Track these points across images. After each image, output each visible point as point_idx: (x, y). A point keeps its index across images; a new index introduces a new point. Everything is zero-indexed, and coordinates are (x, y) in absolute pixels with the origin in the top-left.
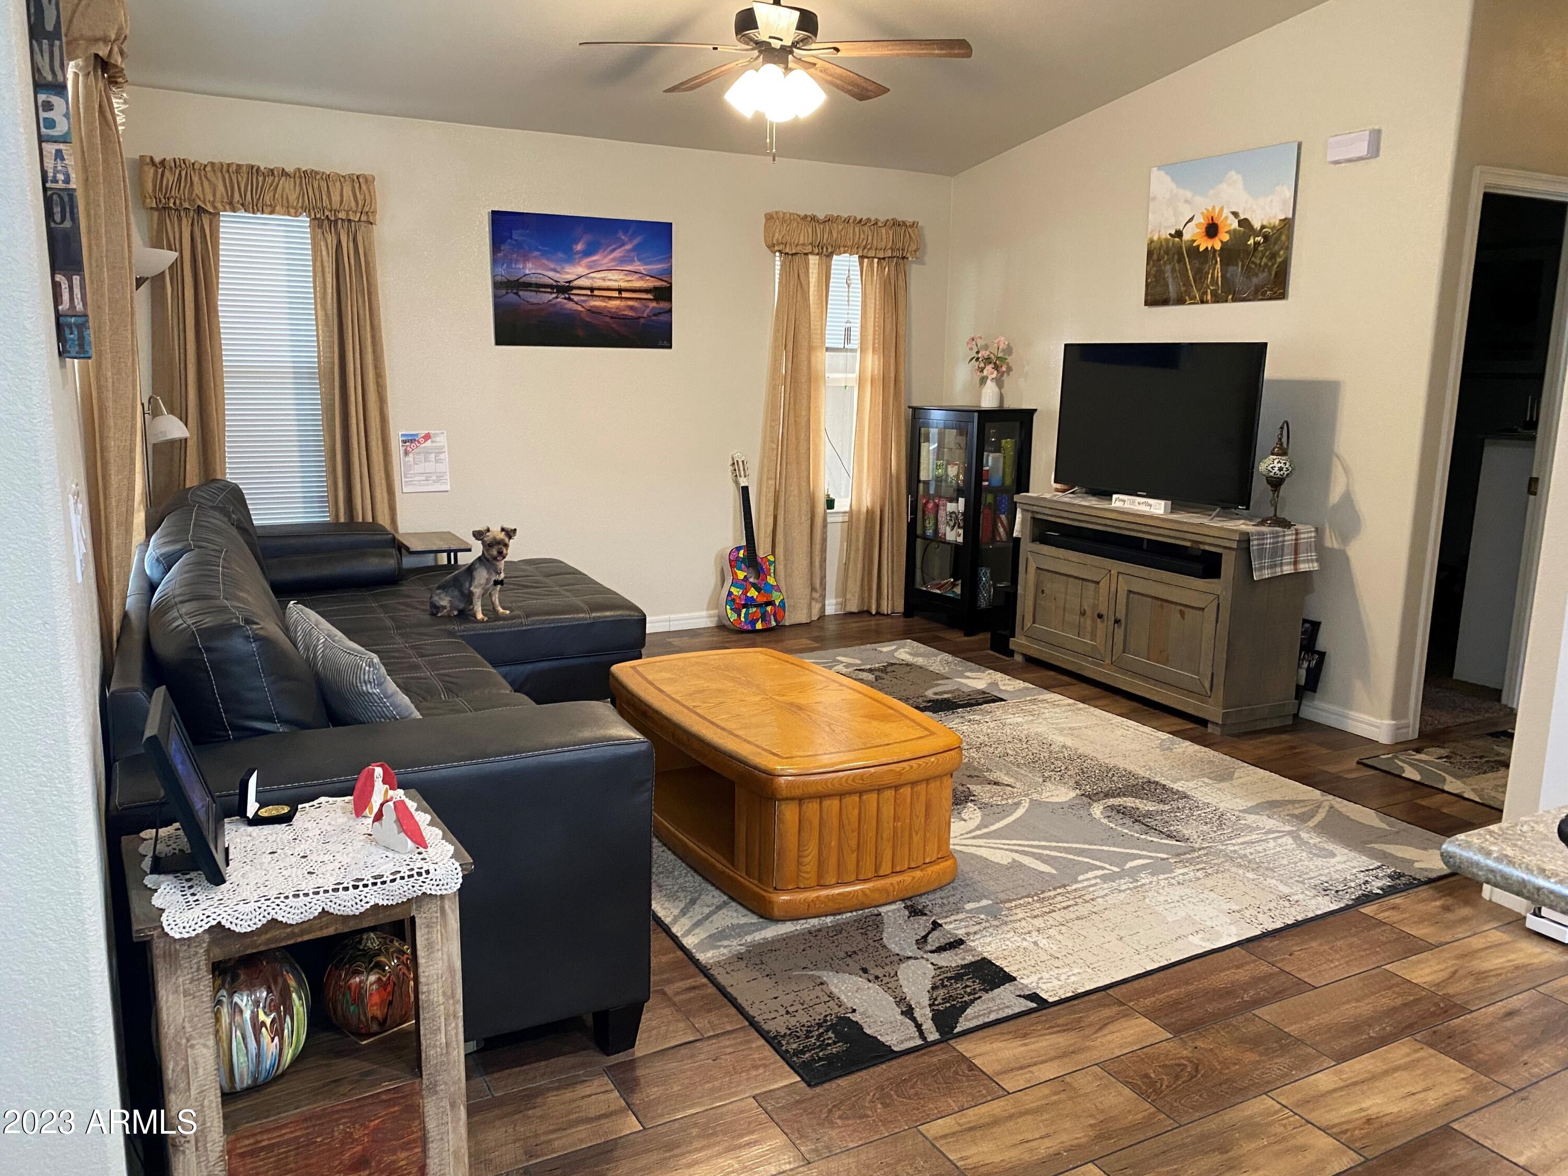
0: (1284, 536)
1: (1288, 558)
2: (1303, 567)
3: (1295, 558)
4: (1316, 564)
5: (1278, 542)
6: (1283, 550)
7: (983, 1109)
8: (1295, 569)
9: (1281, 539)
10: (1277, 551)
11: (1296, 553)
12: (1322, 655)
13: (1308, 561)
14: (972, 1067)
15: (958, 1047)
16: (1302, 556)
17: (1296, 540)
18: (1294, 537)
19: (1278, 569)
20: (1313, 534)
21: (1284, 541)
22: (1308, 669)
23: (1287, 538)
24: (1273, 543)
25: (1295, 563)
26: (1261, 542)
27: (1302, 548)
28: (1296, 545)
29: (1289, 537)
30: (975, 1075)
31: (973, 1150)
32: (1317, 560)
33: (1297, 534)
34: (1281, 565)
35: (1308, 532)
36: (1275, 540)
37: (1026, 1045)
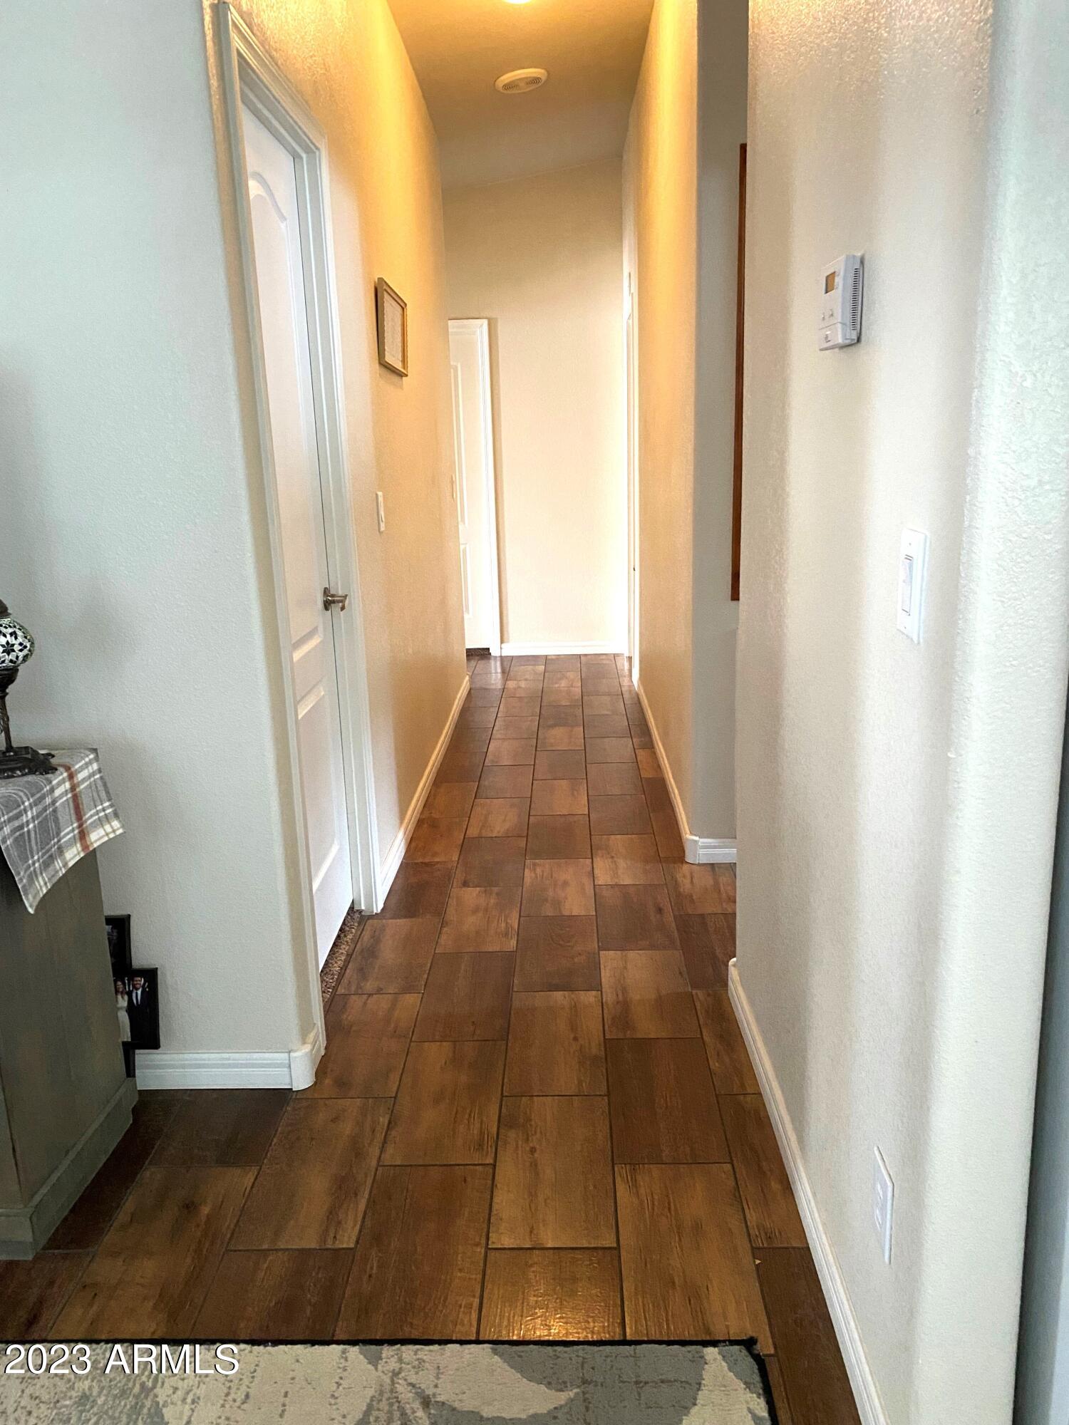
0: (52, 790)
1: (69, 831)
2: (97, 837)
3: (80, 826)
4: (116, 824)
5: (45, 809)
6: (56, 820)
8: (85, 847)
9: (48, 800)
10: (48, 827)
11: (79, 815)
12: (151, 975)
13: (100, 823)
16: (90, 816)
17: (73, 788)
18: (67, 785)
19: (58, 863)
20: (95, 766)
21: (54, 802)
22: (131, 1009)
23: (57, 792)
24: (38, 816)
25: (83, 835)
26: (16, 823)
27: (85, 800)
28: (76, 798)
29: (60, 786)
32: (116, 815)
33: (71, 777)
34: (61, 851)
35: (87, 765)
36: (40, 807)
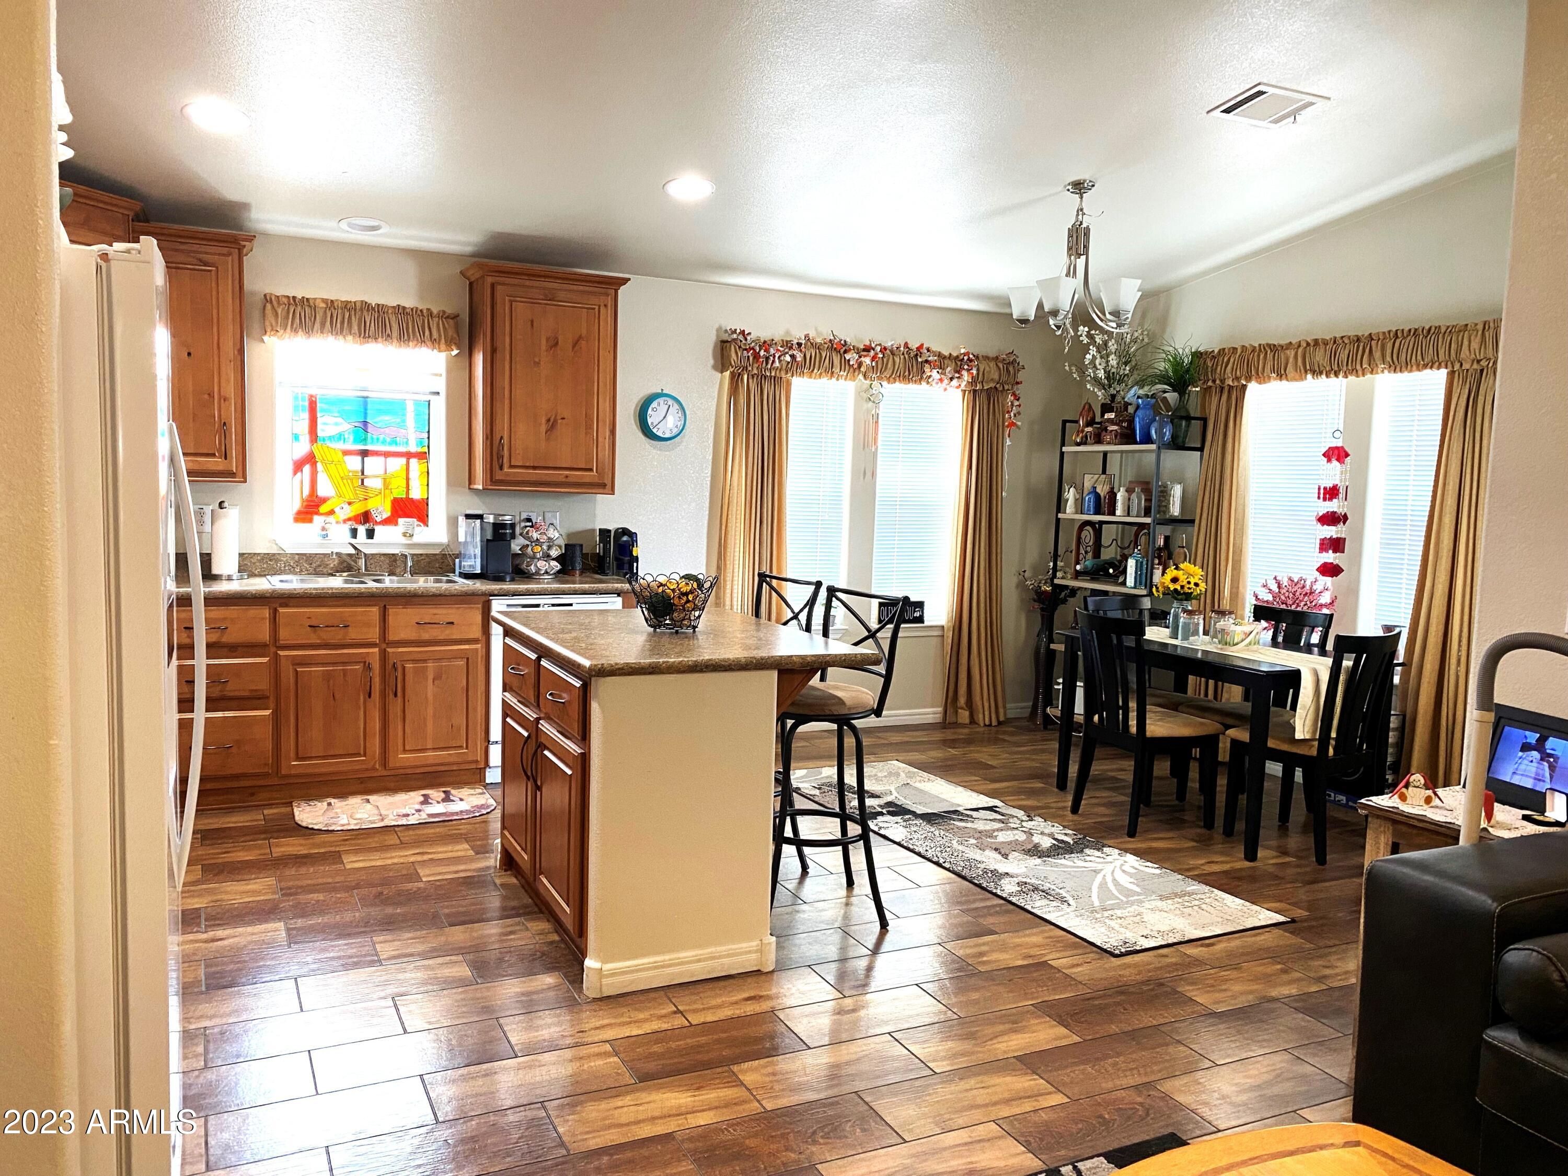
7: (1017, 1111)
14: (1027, 1145)
15: (1041, 1163)
30: (1023, 1136)
31: (1027, 1084)
37: (972, 1163)
